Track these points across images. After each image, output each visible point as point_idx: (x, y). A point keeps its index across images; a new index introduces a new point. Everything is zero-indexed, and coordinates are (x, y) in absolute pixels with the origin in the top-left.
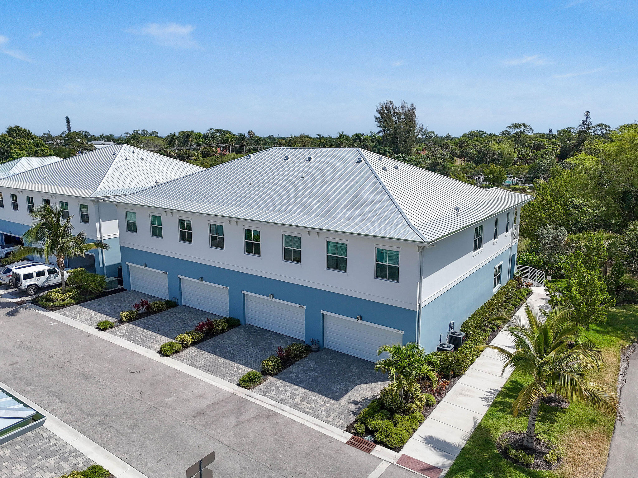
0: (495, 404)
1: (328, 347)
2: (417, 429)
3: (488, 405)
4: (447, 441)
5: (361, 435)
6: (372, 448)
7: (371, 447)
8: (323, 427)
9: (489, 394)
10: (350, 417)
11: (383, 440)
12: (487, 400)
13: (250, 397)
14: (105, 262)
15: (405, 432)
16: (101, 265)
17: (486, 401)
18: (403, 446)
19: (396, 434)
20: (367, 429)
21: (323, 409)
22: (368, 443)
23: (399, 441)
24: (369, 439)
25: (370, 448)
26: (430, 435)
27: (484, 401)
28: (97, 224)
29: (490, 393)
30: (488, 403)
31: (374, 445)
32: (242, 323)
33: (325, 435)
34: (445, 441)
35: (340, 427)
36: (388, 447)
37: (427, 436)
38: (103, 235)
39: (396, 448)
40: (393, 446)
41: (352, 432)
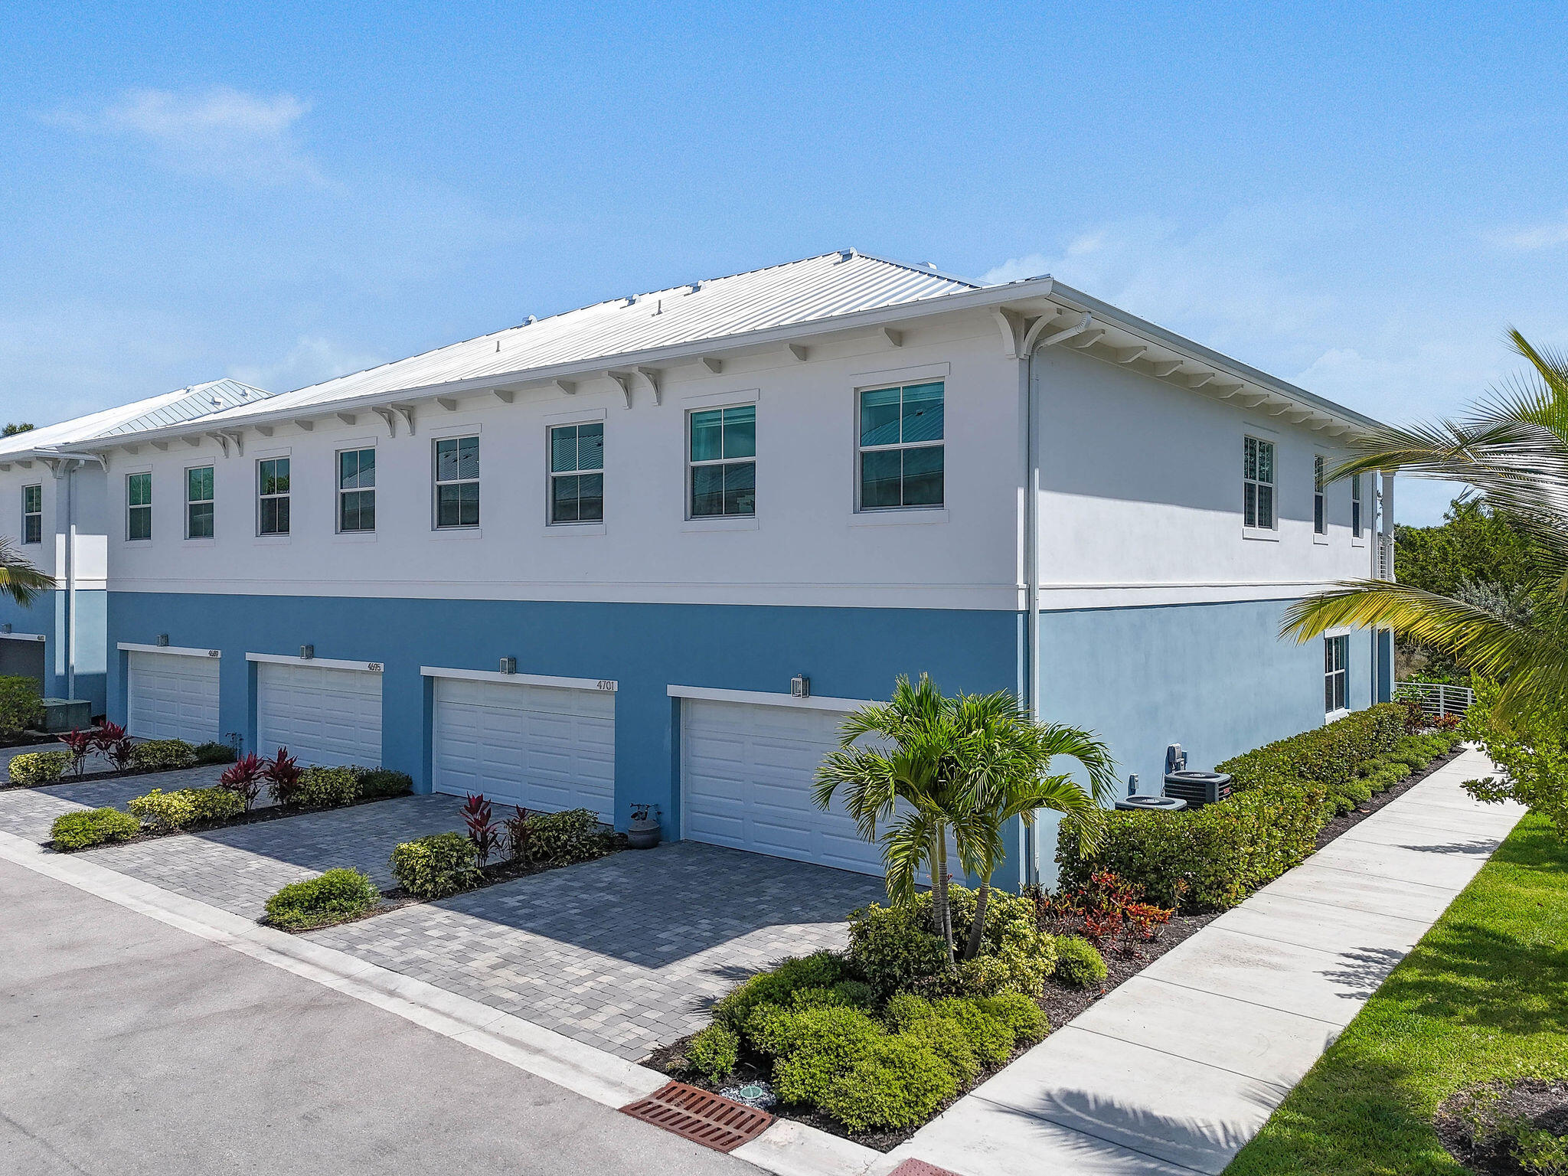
0: (1392, 989)
1: (696, 836)
2: (1005, 1065)
3: (1364, 995)
4: (1156, 1113)
5: (714, 1078)
6: (748, 1132)
7: (747, 1126)
8: (538, 1051)
9: (1360, 962)
10: (687, 1017)
11: (815, 1093)
12: (1353, 979)
13: (284, 954)
14: (72, 661)
15: (933, 1060)
16: (60, 670)
17: (1349, 983)
18: (918, 1128)
19: (884, 1062)
20: (745, 1049)
21: (578, 990)
22: (739, 1110)
23: (898, 1092)
24: (751, 1095)
25: (736, 1133)
26: (1073, 1087)
27: (1338, 981)
28: (61, 539)
29: (1364, 961)
30: (1361, 990)
31: (763, 1120)
32: (419, 786)
33: (530, 1076)
34: (1148, 1116)
35: (624, 1051)
36: (834, 1125)
37: (1054, 1092)
38: (76, 575)
39: (875, 1129)
40: (859, 1116)
41: (668, 1066)
